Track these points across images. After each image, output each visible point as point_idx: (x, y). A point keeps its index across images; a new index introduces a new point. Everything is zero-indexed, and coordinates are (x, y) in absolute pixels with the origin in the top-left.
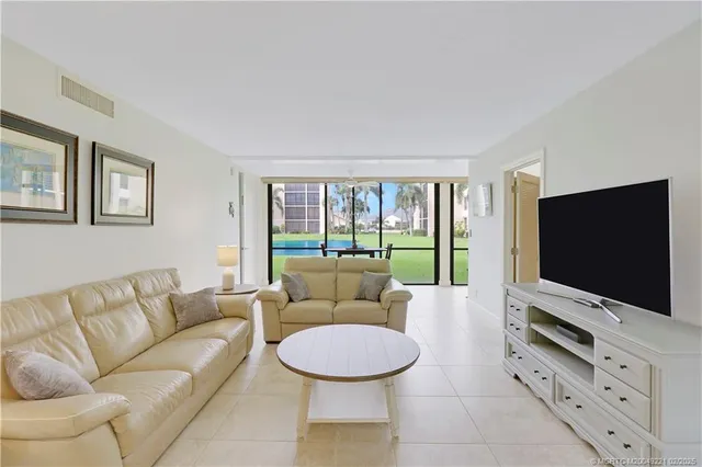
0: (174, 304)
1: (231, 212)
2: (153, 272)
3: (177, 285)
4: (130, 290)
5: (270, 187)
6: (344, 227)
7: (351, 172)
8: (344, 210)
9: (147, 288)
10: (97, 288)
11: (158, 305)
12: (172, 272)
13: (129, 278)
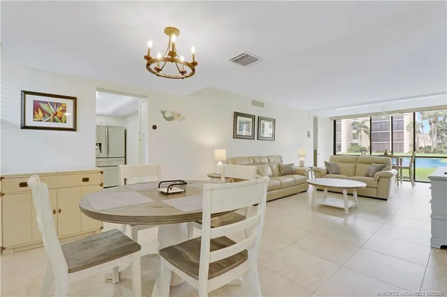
0: (280, 167)
1: (309, 135)
2: (274, 156)
3: (282, 162)
4: (267, 160)
5: (335, 122)
6: (430, 147)
7: (382, 108)
8: (431, 134)
9: (272, 161)
10: (259, 158)
11: (275, 167)
12: (280, 157)
13: (267, 157)
